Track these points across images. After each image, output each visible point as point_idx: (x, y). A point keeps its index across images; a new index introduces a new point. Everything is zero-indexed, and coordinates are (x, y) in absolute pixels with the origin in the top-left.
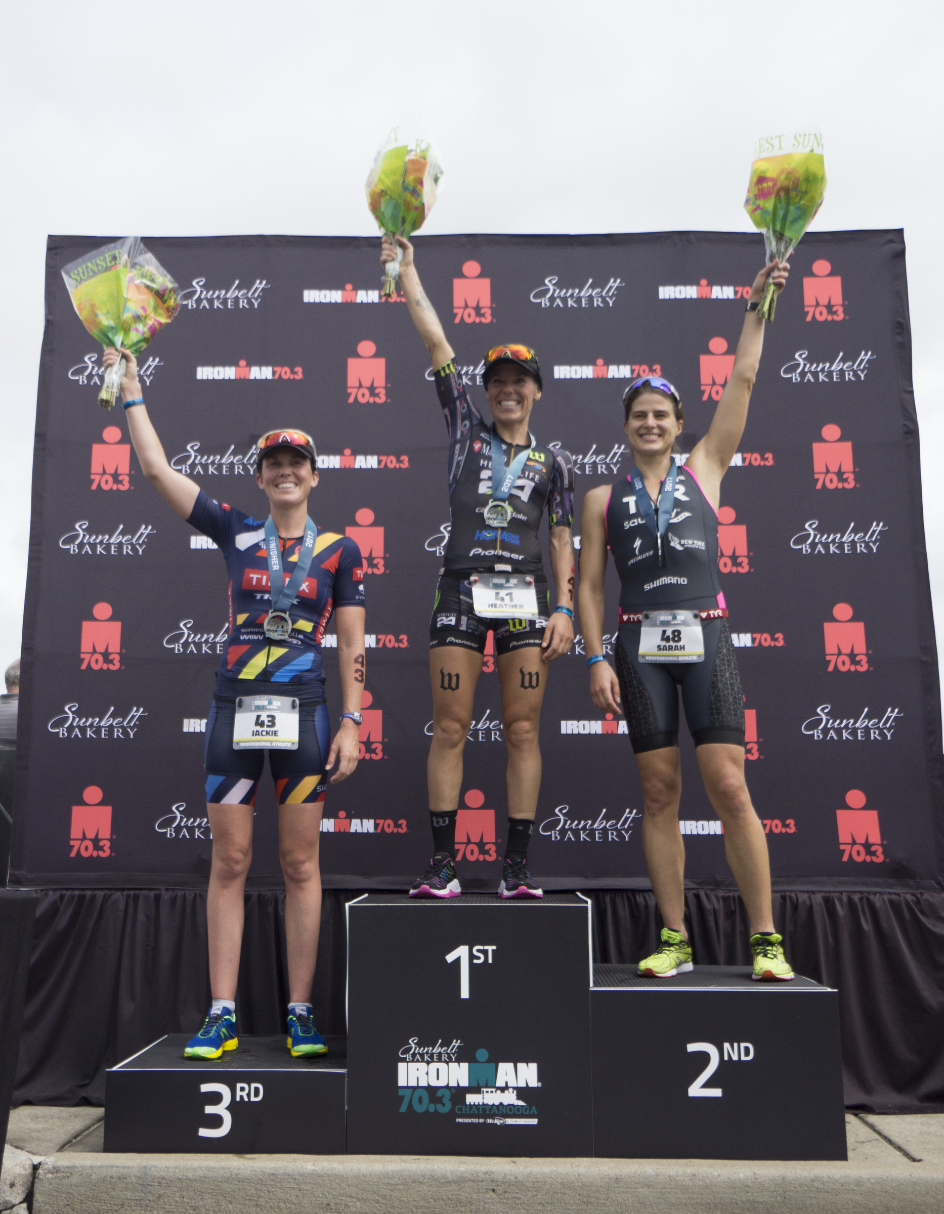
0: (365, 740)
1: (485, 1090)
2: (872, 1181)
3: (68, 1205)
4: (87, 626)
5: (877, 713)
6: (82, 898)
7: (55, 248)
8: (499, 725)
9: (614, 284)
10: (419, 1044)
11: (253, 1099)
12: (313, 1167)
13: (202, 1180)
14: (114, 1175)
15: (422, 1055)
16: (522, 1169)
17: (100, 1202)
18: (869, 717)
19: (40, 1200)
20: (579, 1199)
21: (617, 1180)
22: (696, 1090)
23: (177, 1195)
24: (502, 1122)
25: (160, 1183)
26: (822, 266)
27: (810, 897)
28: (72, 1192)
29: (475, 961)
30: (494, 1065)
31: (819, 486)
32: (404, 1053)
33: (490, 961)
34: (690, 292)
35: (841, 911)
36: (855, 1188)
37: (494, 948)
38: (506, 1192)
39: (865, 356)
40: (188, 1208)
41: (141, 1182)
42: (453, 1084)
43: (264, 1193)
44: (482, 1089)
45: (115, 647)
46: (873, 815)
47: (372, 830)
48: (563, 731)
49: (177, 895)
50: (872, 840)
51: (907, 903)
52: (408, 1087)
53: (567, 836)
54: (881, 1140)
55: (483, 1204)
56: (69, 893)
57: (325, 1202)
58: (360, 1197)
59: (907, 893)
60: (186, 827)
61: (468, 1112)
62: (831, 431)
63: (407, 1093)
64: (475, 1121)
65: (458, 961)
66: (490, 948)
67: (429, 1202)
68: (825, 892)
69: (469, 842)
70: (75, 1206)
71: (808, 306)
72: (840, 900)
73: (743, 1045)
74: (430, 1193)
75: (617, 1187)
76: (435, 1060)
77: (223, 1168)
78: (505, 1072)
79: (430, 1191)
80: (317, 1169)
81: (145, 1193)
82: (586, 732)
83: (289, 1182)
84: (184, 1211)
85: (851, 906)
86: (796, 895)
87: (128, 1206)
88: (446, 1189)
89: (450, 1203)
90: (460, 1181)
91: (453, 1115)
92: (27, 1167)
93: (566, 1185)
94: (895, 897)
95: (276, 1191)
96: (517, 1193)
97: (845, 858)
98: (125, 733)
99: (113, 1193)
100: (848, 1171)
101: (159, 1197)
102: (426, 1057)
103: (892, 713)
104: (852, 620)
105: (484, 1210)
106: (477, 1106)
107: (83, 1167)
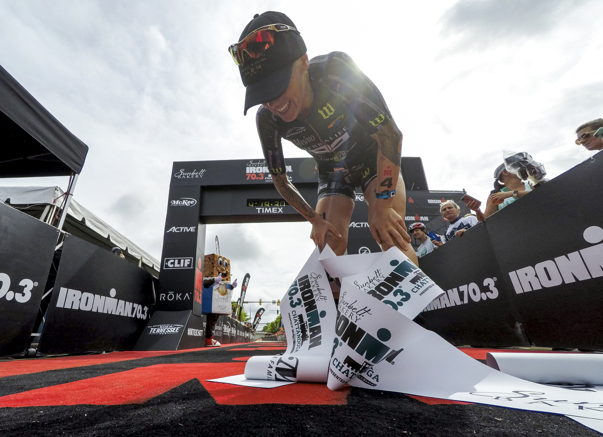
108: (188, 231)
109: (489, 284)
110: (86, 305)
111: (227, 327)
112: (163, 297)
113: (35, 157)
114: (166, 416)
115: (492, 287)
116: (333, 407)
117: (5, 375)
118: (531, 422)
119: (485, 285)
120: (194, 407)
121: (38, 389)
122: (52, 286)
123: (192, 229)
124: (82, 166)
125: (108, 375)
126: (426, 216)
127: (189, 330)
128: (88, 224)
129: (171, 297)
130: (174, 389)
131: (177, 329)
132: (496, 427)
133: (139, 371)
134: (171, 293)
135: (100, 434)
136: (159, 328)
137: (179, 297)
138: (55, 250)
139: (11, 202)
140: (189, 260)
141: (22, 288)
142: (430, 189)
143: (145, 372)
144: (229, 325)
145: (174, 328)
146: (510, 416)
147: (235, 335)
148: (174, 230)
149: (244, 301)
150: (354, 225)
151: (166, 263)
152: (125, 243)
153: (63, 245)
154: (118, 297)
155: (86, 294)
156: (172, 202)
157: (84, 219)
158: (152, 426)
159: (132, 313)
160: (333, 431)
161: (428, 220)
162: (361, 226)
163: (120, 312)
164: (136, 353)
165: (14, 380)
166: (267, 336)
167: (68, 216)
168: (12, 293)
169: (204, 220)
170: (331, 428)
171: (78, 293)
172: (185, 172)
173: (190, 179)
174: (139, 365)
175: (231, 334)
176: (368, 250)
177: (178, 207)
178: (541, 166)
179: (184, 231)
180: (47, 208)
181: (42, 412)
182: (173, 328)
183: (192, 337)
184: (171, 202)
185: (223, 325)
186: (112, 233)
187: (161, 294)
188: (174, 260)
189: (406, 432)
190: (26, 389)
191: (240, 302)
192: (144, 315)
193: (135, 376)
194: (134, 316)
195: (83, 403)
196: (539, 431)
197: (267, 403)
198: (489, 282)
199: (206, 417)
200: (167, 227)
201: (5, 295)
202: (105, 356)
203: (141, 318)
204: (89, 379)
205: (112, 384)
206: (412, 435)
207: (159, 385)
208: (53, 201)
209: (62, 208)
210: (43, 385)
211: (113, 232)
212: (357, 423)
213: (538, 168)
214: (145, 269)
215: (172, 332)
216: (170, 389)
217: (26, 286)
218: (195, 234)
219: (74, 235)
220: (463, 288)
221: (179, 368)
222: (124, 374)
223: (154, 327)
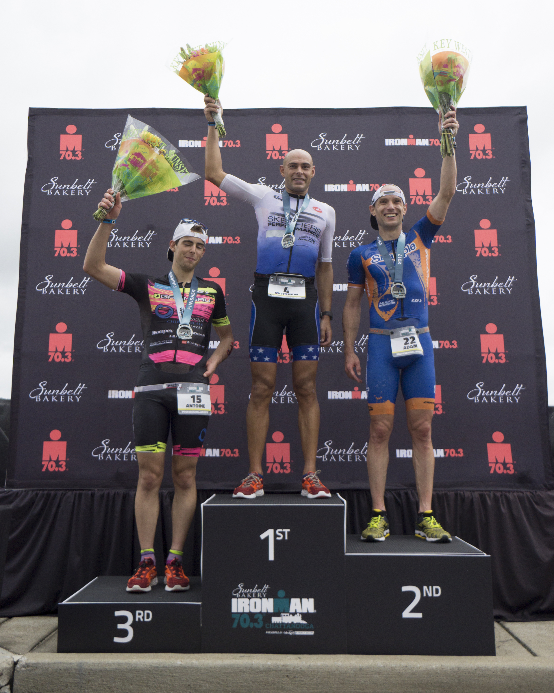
0: (214, 402)
1: (283, 614)
2: (511, 670)
3: (34, 686)
4: (52, 336)
5: (510, 387)
6: (49, 495)
7: (34, 115)
8: (293, 393)
9: (359, 137)
10: (244, 588)
11: (146, 620)
12: (180, 663)
13: (115, 671)
14: (62, 668)
15: (246, 594)
16: (304, 663)
17: (53, 685)
18: (506, 389)
19: (17, 683)
20: (338, 681)
21: (361, 669)
22: (407, 614)
23: (100, 680)
24: (293, 633)
25: (89, 673)
26: (479, 128)
27: (471, 494)
28: (37, 678)
29: (278, 538)
30: (288, 599)
31: (478, 255)
32: (236, 592)
33: (286, 538)
34: (403, 142)
35: (489, 502)
36: (501, 674)
37: (289, 530)
38: (295, 677)
39: (504, 180)
40: (106, 687)
41: (78, 672)
42: (264, 611)
43: (151, 678)
44: (282, 614)
45: (69, 348)
46: (508, 446)
47: (218, 455)
48: (329, 397)
49: (104, 493)
50: (507, 461)
51: (527, 497)
52: (237, 613)
53: (331, 458)
54: (514, 639)
55: (281, 684)
56: (41, 492)
57: (188, 683)
58: (208, 680)
59: (527, 491)
60: (110, 453)
61: (273, 627)
62: (485, 223)
63: (237, 617)
64: (277, 633)
65: (267, 538)
66: (287, 531)
67: (249, 684)
68: (480, 491)
69: (275, 462)
70: (38, 687)
71: (471, 150)
72: (489, 496)
73: (435, 587)
74: (250, 678)
75: (361, 674)
76: (254, 596)
77: (127, 664)
78: (295, 604)
79: (250, 677)
80: (183, 663)
81: (80, 679)
82: (343, 398)
83: (166, 672)
84: (104, 689)
85: (496, 500)
86: (463, 493)
87: (70, 687)
88: (260, 675)
89: (262, 683)
90: (268, 671)
91: (264, 629)
92: (10, 663)
93: (331, 673)
94: (521, 494)
95: (159, 677)
96: (302, 678)
97: (492, 471)
98: (74, 398)
99: (62, 679)
100: (496, 664)
101: (89, 681)
102: (248, 595)
103: (519, 387)
104: (496, 333)
105: (282, 688)
106: (278, 624)
107: (44, 664)
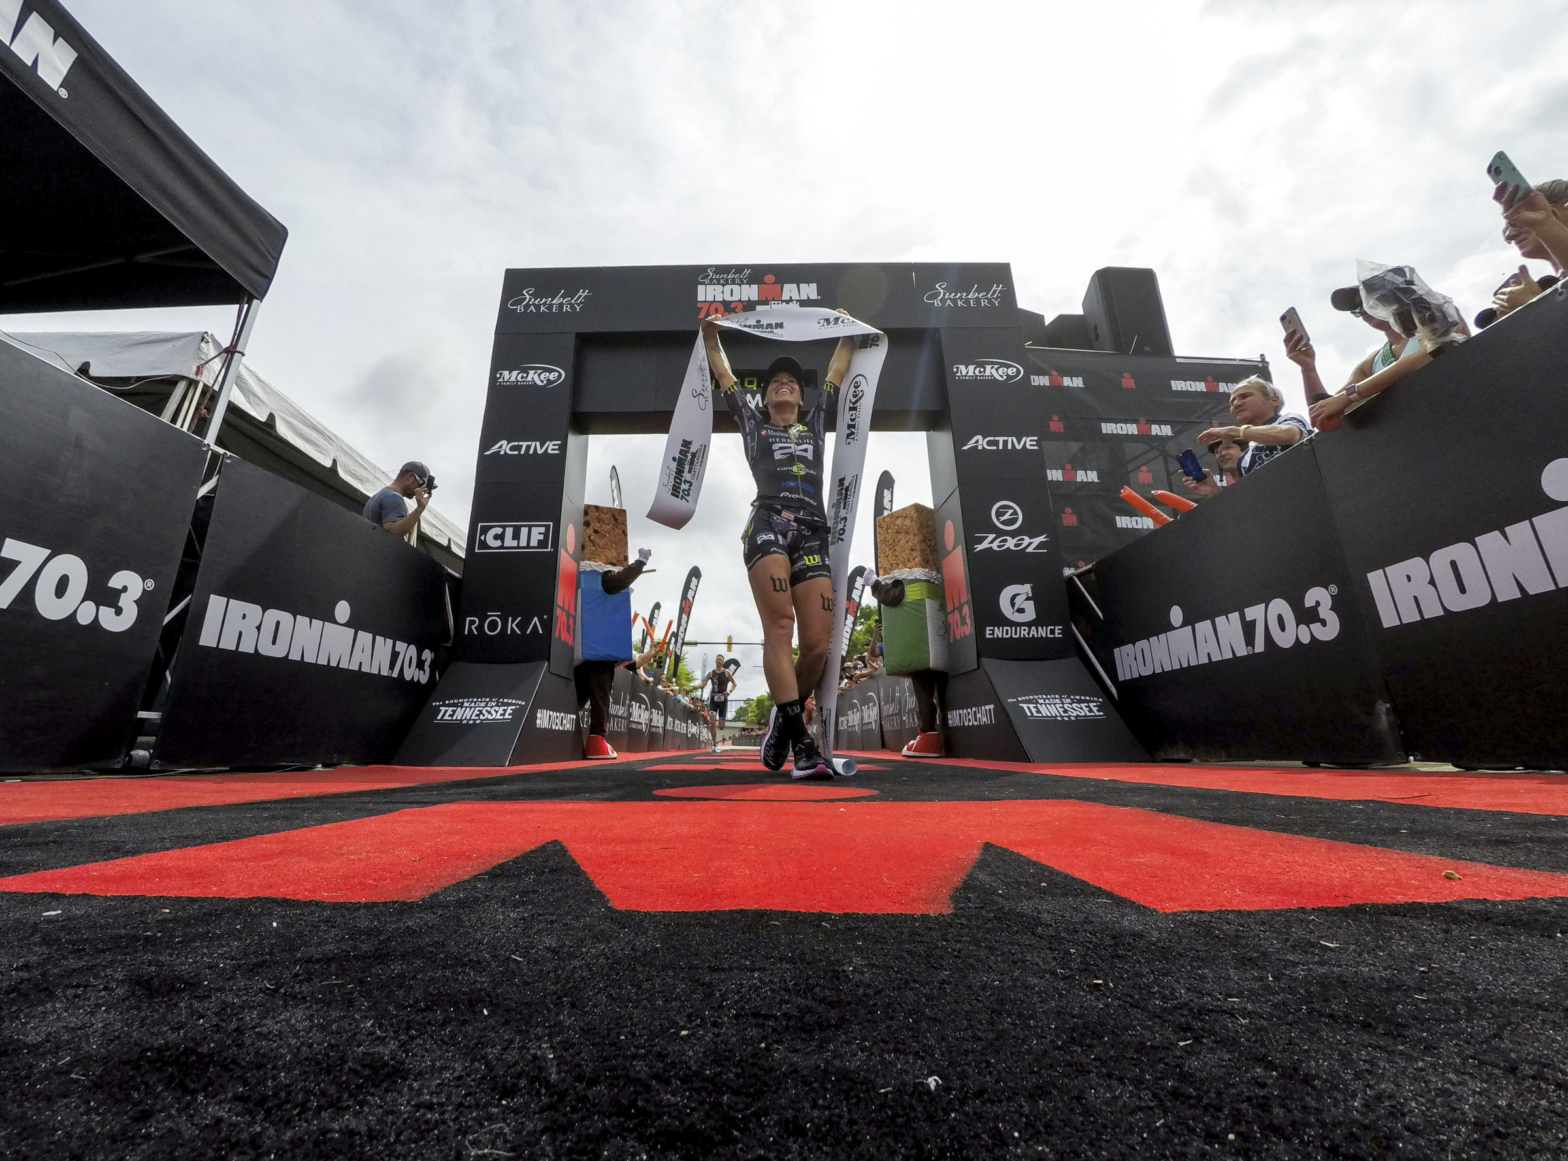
108: (540, 451)
109: (1318, 603)
110: (274, 642)
111: (640, 707)
112: (473, 627)
113: (155, 257)
114: (479, 935)
115: (1325, 612)
116: (916, 920)
117: (76, 815)
118: (1405, 948)
119: (1307, 605)
120: (551, 914)
121: (158, 854)
122: (190, 590)
123: (551, 447)
124: (269, 279)
125: (330, 825)
126: (1165, 423)
127: (539, 715)
128: (282, 430)
129: (493, 625)
130: (501, 866)
131: (509, 711)
132: (1322, 963)
133: (408, 818)
134: (494, 616)
135: (312, 974)
136: (462, 707)
137: (514, 626)
138: (198, 497)
139: (93, 372)
140: (543, 530)
141: (117, 593)
142: (1176, 353)
143: (424, 822)
144: (645, 703)
145: (502, 708)
146: (1357, 937)
147: (661, 731)
148: (504, 448)
149: (686, 640)
150: (980, 442)
151: (480, 536)
152: (375, 480)
153: (217, 485)
154: (356, 623)
155: (274, 615)
156: (501, 374)
157: (271, 417)
158: (442, 960)
159: (392, 667)
160: (915, 981)
161: (1170, 434)
162: (998, 446)
163: (361, 663)
164: (401, 770)
165: (98, 827)
166: (745, 733)
167: (232, 408)
168: (90, 606)
169: (584, 423)
170: (909, 974)
171: (254, 610)
172: (535, 296)
173: (549, 315)
174: (408, 803)
175: (651, 726)
176: (1015, 510)
177: (516, 388)
178: (1446, 302)
179: (531, 452)
180: (181, 387)
181: (168, 911)
182: (497, 708)
183: (549, 732)
184: (498, 376)
185: (630, 701)
186: (342, 455)
187: (468, 619)
188: (504, 527)
189: (1100, 982)
190: (128, 852)
191: (676, 643)
192: (422, 672)
193: (399, 830)
194: (395, 674)
195: (267, 893)
196: (1422, 969)
197: (743, 907)
198: (1319, 597)
199: (582, 940)
200: (487, 440)
201: (76, 611)
202: (321, 777)
203: (416, 680)
204: (282, 835)
205: (340, 848)
206: (1115, 988)
207: (461, 855)
208: (194, 369)
209: (216, 388)
210: (168, 844)
211: (345, 452)
212: (978, 960)
213: (1440, 308)
214: (428, 550)
215: (494, 719)
216: (489, 868)
217: (125, 589)
218: (559, 461)
219: (245, 459)
220: (1254, 612)
221: (511, 813)
222: (372, 823)
223: (449, 705)
